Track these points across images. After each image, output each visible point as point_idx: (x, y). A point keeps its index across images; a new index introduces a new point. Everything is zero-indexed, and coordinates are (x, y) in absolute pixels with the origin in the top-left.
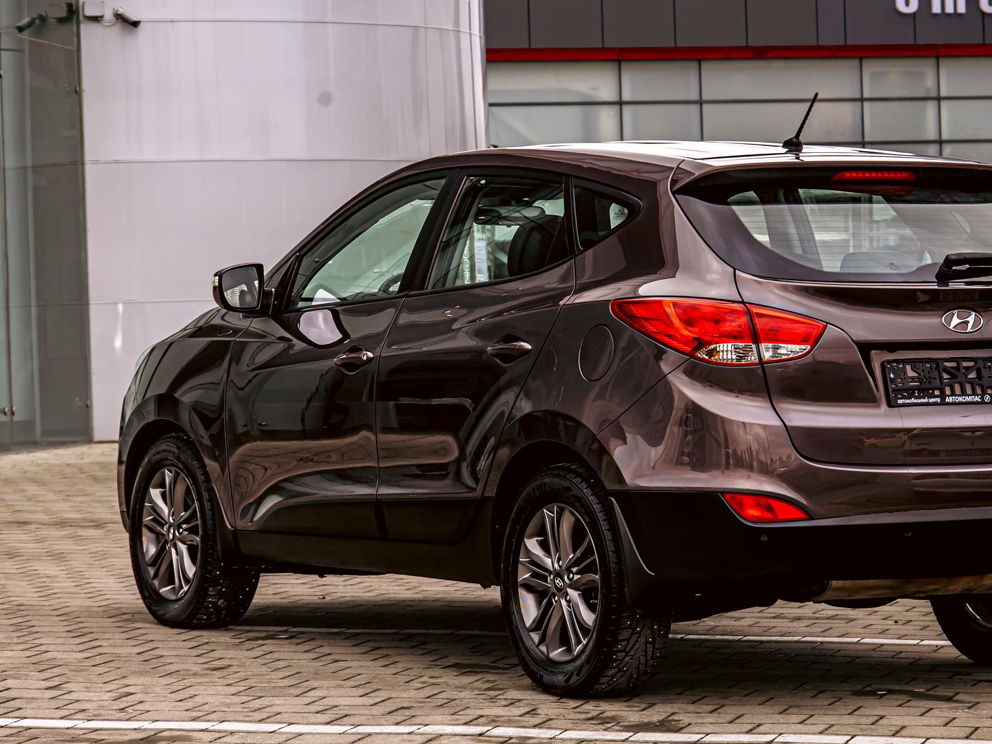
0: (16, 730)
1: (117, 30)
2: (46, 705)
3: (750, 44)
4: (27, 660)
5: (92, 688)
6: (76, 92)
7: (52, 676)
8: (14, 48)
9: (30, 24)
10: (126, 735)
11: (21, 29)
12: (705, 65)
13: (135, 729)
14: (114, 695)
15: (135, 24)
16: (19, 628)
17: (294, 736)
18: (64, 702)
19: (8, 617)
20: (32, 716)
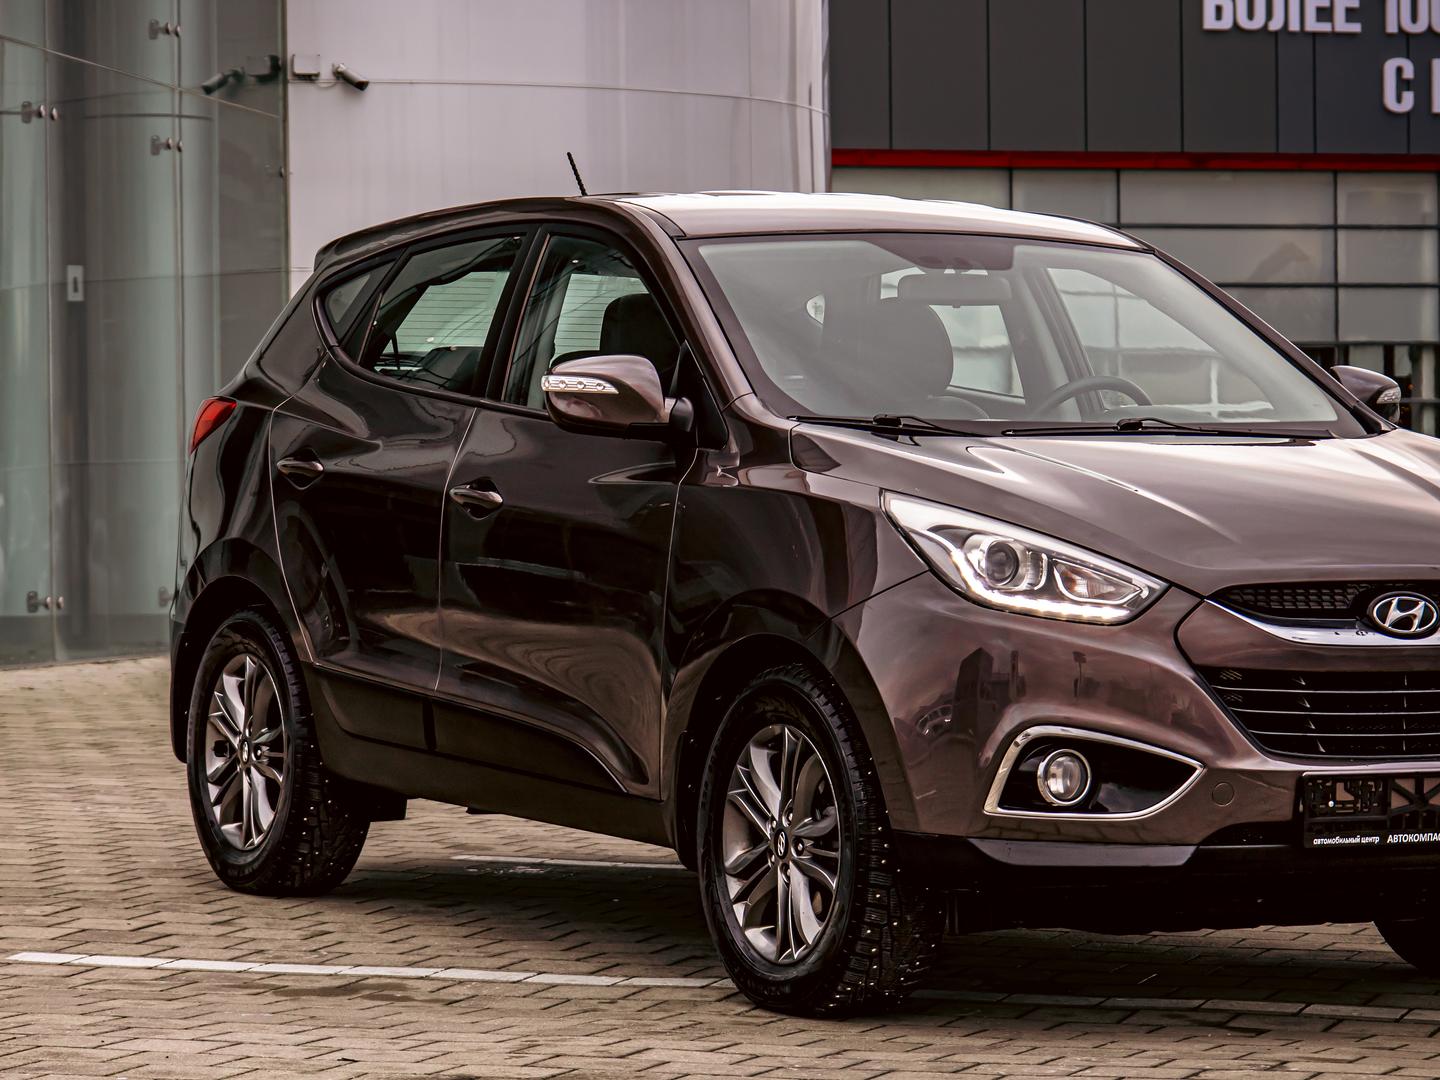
0: (170, 973)
1: (337, 92)
2: (211, 943)
3: (1186, 149)
4: (189, 890)
5: (273, 924)
6: (281, 175)
7: (221, 909)
8: (201, 115)
9: (222, 83)
10: (318, 981)
11: (208, 90)
12: (1125, 177)
13: (331, 975)
14: (304, 933)
15: (362, 86)
16: (182, 852)
17: (546, 987)
18: (237, 941)
19: (165, 838)
20: (190, 956)
